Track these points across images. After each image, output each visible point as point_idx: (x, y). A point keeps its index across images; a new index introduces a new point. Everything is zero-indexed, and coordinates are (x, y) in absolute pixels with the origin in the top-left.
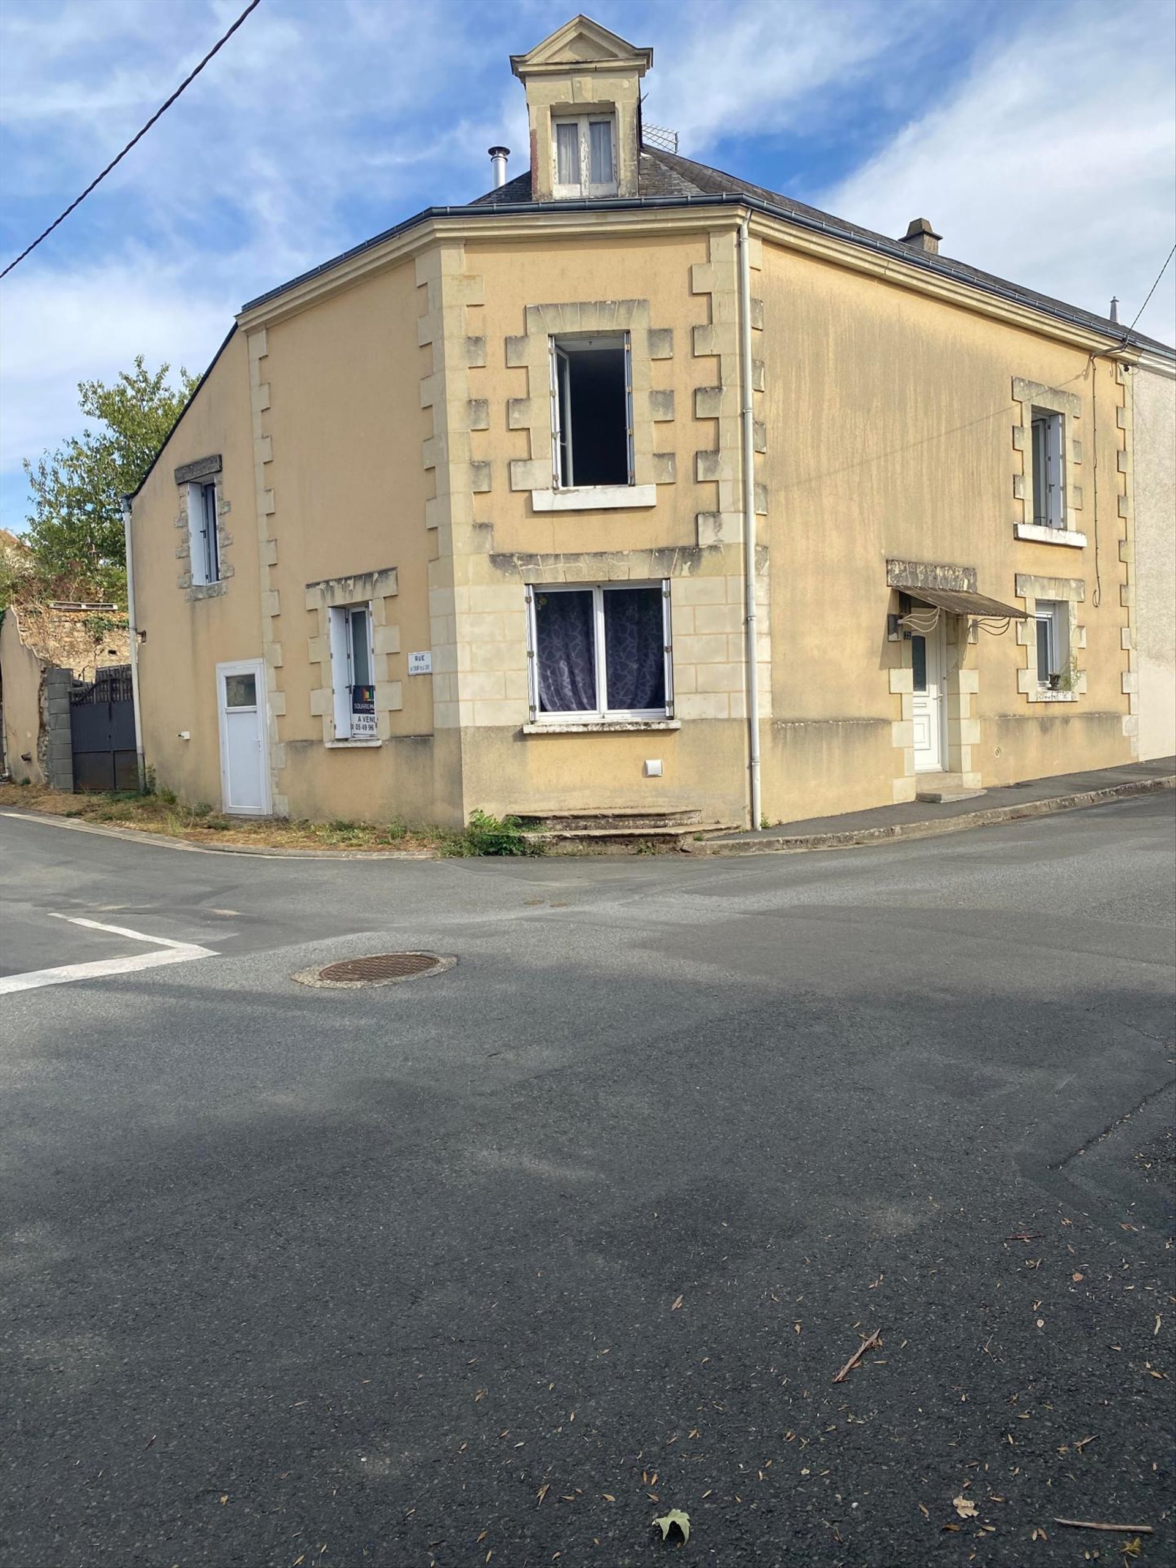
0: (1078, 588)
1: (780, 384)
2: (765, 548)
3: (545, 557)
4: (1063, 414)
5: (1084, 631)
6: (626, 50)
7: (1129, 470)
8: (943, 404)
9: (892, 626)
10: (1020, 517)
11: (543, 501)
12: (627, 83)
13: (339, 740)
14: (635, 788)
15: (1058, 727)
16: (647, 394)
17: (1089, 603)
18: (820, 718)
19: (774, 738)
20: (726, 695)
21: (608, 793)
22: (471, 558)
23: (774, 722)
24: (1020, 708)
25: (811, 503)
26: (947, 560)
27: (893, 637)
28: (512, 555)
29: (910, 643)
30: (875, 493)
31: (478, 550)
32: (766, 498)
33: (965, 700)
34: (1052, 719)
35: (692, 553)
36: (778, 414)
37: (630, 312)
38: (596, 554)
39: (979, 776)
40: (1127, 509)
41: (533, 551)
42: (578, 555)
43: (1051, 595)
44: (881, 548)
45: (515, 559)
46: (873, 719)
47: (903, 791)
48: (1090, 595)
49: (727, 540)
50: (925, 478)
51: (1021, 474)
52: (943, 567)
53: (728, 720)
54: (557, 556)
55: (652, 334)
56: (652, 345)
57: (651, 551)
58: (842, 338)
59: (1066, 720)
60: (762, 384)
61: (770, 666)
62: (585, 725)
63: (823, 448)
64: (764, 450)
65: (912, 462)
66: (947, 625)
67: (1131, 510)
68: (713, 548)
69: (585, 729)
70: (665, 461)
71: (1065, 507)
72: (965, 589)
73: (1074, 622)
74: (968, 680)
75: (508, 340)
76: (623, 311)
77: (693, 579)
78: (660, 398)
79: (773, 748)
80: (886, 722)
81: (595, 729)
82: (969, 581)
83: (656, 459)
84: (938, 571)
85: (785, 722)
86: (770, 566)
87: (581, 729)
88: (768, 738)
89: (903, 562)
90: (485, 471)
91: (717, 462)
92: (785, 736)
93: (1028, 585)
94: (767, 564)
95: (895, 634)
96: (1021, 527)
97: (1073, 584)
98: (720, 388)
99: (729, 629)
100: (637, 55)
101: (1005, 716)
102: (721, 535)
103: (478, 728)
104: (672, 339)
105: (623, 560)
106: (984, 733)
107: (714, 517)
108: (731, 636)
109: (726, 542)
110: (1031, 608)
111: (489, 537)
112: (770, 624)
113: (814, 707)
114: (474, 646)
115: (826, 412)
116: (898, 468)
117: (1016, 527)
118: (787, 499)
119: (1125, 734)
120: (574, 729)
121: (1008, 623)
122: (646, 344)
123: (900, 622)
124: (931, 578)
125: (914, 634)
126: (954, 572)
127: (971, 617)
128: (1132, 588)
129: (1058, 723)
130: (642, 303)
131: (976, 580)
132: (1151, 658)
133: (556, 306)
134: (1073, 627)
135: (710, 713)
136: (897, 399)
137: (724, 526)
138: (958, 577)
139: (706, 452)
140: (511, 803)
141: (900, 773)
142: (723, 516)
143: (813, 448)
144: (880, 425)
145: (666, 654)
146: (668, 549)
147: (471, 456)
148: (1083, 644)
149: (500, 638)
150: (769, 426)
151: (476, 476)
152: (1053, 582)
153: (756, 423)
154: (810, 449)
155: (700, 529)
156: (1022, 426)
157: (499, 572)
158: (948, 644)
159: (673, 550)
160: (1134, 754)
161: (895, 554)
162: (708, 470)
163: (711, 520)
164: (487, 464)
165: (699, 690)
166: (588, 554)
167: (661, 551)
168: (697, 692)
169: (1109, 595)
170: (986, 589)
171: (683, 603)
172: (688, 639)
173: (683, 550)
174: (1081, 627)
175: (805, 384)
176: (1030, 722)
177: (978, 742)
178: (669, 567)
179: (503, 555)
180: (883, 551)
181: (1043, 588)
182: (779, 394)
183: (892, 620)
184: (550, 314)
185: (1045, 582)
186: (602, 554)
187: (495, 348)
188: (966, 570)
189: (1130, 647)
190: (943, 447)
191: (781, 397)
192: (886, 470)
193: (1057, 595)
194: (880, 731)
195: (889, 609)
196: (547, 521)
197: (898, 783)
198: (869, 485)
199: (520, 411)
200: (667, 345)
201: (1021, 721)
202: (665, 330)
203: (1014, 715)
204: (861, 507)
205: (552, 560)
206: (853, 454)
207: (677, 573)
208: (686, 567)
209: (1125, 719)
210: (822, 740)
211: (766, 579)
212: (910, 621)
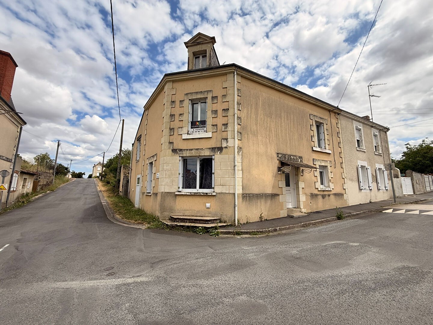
0: (330, 163)
1: (246, 109)
2: (241, 148)
3: (184, 150)
4: (323, 123)
5: (332, 173)
6: (209, 38)
7: (341, 137)
8: (292, 118)
9: (279, 170)
10: (313, 146)
11: (185, 136)
12: (210, 45)
13: (148, 193)
14: (203, 211)
15: (327, 197)
16: (211, 111)
17: (333, 167)
18: (258, 193)
19: (243, 199)
20: (228, 186)
21: (196, 212)
22: (168, 150)
23: (243, 194)
24: (316, 192)
25: (255, 138)
26: (294, 154)
27: (279, 173)
28: (177, 149)
29: (284, 175)
30: (273, 137)
31: (169, 148)
32: (241, 135)
33: (300, 189)
34: (325, 195)
35: (220, 149)
36: (245, 116)
37: (208, 93)
38: (196, 149)
39: (306, 210)
40: (341, 145)
41: (182, 148)
42: (192, 149)
43: (323, 164)
44: (275, 150)
45: (177, 150)
46: (274, 194)
47: (283, 214)
48: (333, 164)
49: (229, 145)
50: (287, 135)
51: (313, 135)
52: (293, 156)
53: (228, 193)
54: (187, 150)
55: (213, 97)
56: (212, 100)
57: (210, 148)
58: (263, 101)
59: (329, 195)
60: (240, 108)
61: (242, 179)
62: (191, 193)
63: (258, 125)
64: (241, 124)
65: (283, 130)
66: (295, 170)
67: (342, 145)
68: (226, 147)
69: (191, 194)
70: (214, 126)
71: (325, 144)
72: (299, 161)
73: (329, 171)
74: (301, 185)
75: (180, 101)
76: (206, 93)
77: (220, 155)
78: (214, 112)
79: (242, 201)
80: (278, 195)
81: (193, 194)
82: (300, 160)
83: (212, 126)
84: (292, 157)
85: (246, 194)
86: (242, 152)
87: (189, 194)
88: (241, 199)
89: (282, 154)
90: (173, 130)
91: (227, 126)
92: (246, 199)
93: (317, 161)
94: (241, 152)
95: (280, 172)
96: (314, 148)
97: (329, 162)
98: (229, 109)
99: (229, 169)
100: (211, 39)
101: (312, 194)
102: (228, 144)
103: (165, 192)
104: (217, 98)
105: (203, 150)
106: (306, 198)
107: (226, 140)
108: (230, 170)
109: (229, 146)
110: (318, 167)
111: (172, 145)
112: (242, 168)
113: (255, 190)
114: (166, 171)
115: (259, 117)
116: (280, 132)
117: (312, 148)
118: (247, 137)
119: (345, 199)
120: (188, 194)
121: (311, 170)
122: (211, 100)
123: (281, 169)
124: (290, 158)
125: (285, 172)
126: (296, 157)
127: (301, 168)
128: (344, 164)
129: (327, 196)
130: (210, 91)
131: (302, 160)
132: (350, 180)
133: (191, 93)
134: (329, 172)
135: (224, 191)
136: (279, 116)
137: (229, 142)
138: (297, 158)
139: (224, 124)
140: (171, 213)
141: (282, 209)
142: (229, 139)
143: (255, 125)
144: (275, 121)
145: (213, 175)
146: (214, 148)
147: (170, 127)
148: (332, 177)
149: (172, 170)
150: (242, 119)
151: (170, 131)
152: (323, 161)
153: (238, 117)
154: (254, 125)
155: (223, 143)
156: (313, 124)
157: (173, 153)
158: (296, 175)
159: (215, 148)
160: (348, 204)
161: (279, 152)
162: (225, 128)
163: (225, 140)
164: (173, 129)
165: (221, 185)
166: (195, 149)
167: (212, 148)
168: (220, 185)
169: (338, 165)
170: (305, 162)
171: (218, 161)
172: (218, 171)
173: (218, 148)
174: (331, 172)
175: (253, 110)
176: (319, 196)
177: (305, 200)
178: (214, 152)
179: (175, 149)
180: (276, 151)
181: (321, 162)
182: (245, 111)
183: (279, 168)
184: (190, 95)
185: (321, 161)
186: (198, 149)
187: (178, 103)
188: (299, 157)
189: (344, 178)
190: (292, 128)
191: (246, 112)
192: (276, 131)
193: (324, 164)
194: (276, 197)
195: (278, 165)
196: (186, 141)
197: (281, 212)
198: (272, 135)
199: (181, 117)
200: (216, 100)
201: (316, 195)
202: (216, 97)
203: (315, 194)
204: (269, 140)
205: (186, 151)
206: (267, 127)
207: (216, 154)
208: (219, 152)
209: (345, 195)
210: (258, 199)
211: (241, 156)
212: (284, 169)
